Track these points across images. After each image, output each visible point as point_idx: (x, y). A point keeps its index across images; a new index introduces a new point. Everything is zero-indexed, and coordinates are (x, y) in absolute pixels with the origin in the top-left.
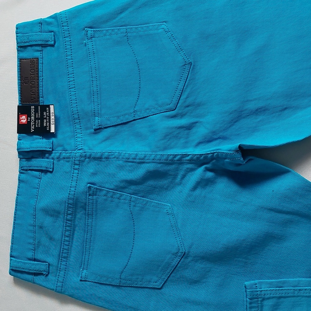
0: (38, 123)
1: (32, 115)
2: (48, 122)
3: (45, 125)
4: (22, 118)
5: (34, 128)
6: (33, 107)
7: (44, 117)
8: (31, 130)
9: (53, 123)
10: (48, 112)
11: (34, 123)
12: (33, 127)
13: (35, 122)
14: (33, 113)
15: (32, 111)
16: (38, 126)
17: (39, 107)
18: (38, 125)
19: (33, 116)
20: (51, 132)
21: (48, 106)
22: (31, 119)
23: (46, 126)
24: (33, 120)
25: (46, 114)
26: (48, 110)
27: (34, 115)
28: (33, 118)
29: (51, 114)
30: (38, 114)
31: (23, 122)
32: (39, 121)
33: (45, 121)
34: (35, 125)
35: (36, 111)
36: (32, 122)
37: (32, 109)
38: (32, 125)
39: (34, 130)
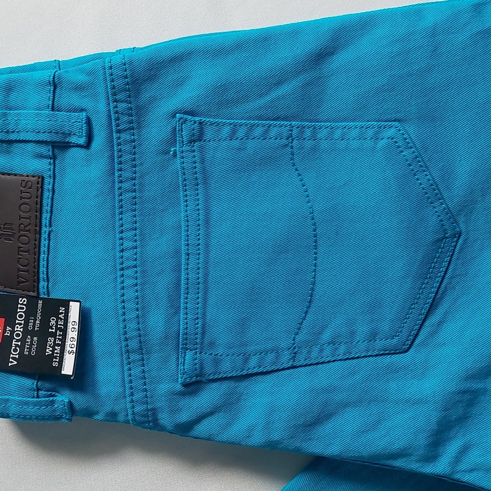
0: (32, 344)
1: (17, 321)
2: (58, 345)
3: (49, 351)
5: (17, 356)
6: (23, 301)
7: (50, 330)
8: (11, 360)
9: (71, 349)
10: (61, 319)
11: (19, 343)
12: (15, 354)
13: (23, 341)
14: (21, 316)
15: (19, 310)
16: (30, 352)
17: (40, 302)
18: (30, 349)
19: (20, 324)
20: (63, 372)
21: (66, 304)
22: (12, 332)
23: (52, 356)
24: (18, 335)
25: (57, 322)
26: (62, 313)
27: (23, 322)
28: (19, 329)
29: (70, 326)
30: (35, 320)
32: (35, 338)
33: (51, 340)
34: (22, 347)
35: (31, 312)
36: (14, 340)
37: (21, 304)
38: (13, 348)
39: (16, 363)
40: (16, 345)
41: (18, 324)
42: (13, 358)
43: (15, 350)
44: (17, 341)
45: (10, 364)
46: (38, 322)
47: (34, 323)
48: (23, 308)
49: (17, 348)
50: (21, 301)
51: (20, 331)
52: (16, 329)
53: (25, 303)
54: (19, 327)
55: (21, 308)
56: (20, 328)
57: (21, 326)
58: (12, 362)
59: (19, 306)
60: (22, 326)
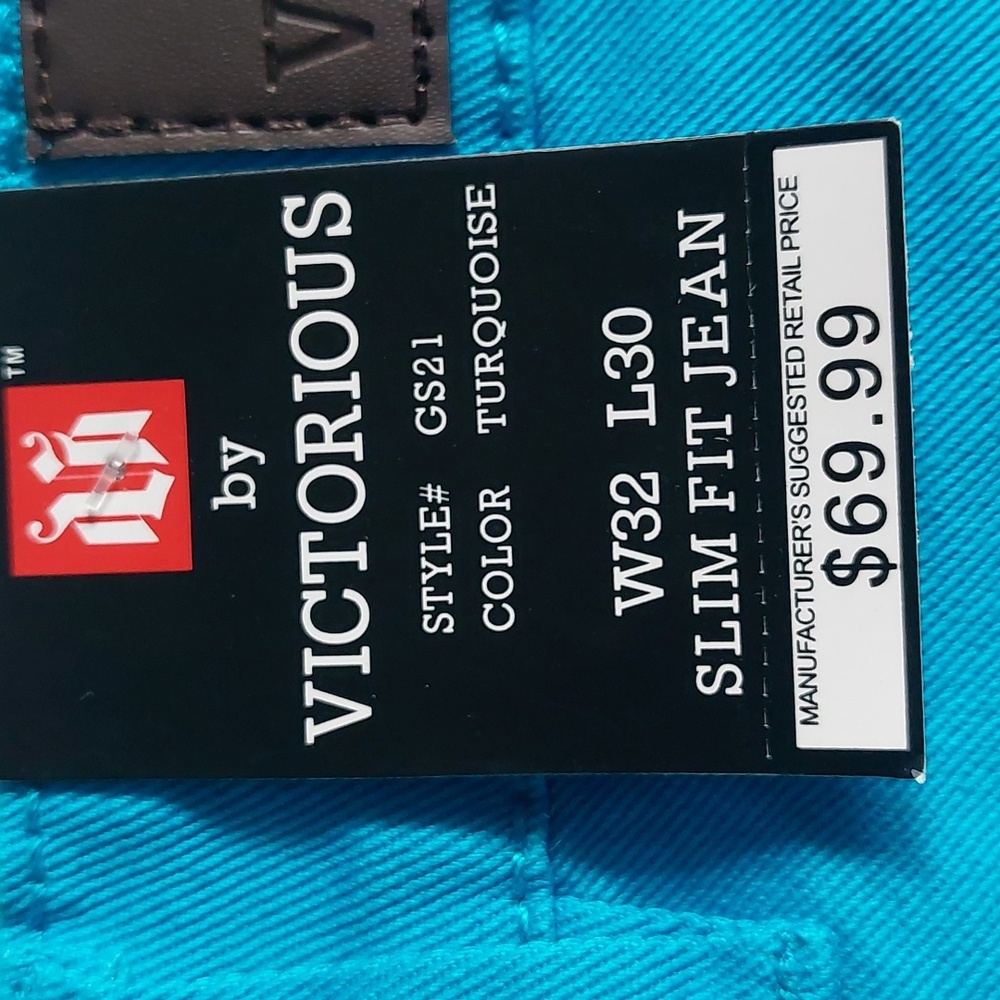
0: (469, 548)
1: (300, 388)
2: (712, 523)
4: (80, 455)
5: (363, 660)
7: (613, 415)
8: (311, 694)
10: (704, 310)
11: (360, 556)
14: (324, 341)
16: (468, 606)
17: (481, 204)
18: (464, 584)
19: (332, 406)
20: (807, 738)
22: (279, 474)
24: (331, 494)
25: (665, 342)
26: (708, 259)
27: (353, 385)
30: (460, 354)
31: (93, 535)
32: (493, 500)
33: (637, 491)
36: (306, 538)
37: (303, 246)
38: (312, 598)
39: (362, 712)
40: (338, 577)
41: (313, 402)
42: (325, 679)
43: (334, 615)
44: (338, 537)
45: (312, 731)
46: (486, 364)
47: (460, 381)
48: (334, 276)
49: (349, 594)
50: (301, 217)
51: (346, 459)
52: (303, 450)
53: (341, 229)
54: (329, 429)
55: (309, 277)
56: (342, 435)
57: (343, 422)
58: (323, 712)
59: (293, 260)
60: (356, 414)
